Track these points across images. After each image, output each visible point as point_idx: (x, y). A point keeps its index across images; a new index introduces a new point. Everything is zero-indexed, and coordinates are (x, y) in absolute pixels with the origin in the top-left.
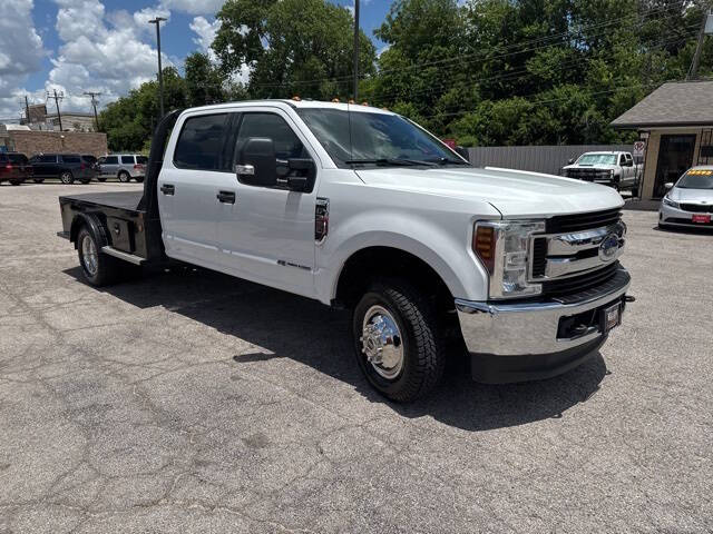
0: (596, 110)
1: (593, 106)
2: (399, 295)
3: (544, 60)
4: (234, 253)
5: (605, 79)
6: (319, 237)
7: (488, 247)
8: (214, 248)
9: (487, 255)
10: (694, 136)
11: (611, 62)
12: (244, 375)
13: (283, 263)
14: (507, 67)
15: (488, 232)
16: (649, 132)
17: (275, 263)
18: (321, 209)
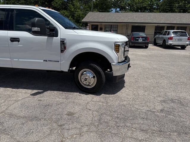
0: (72, 17)
1: (71, 17)
2: (94, 65)
3: (56, 3)
4: (19, 60)
5: (73, 10)
6: (62, 51)
7: (118, 49)
8: (9, 59)
9: (118, 51)
10: (98, 25)
11: (73, 5)
12: (42, 99)
13: (46, 61)
14: (46, 3)
15: (118, 46)
16: (90, 24)
17: (43, 61)
18: (63, 42)
